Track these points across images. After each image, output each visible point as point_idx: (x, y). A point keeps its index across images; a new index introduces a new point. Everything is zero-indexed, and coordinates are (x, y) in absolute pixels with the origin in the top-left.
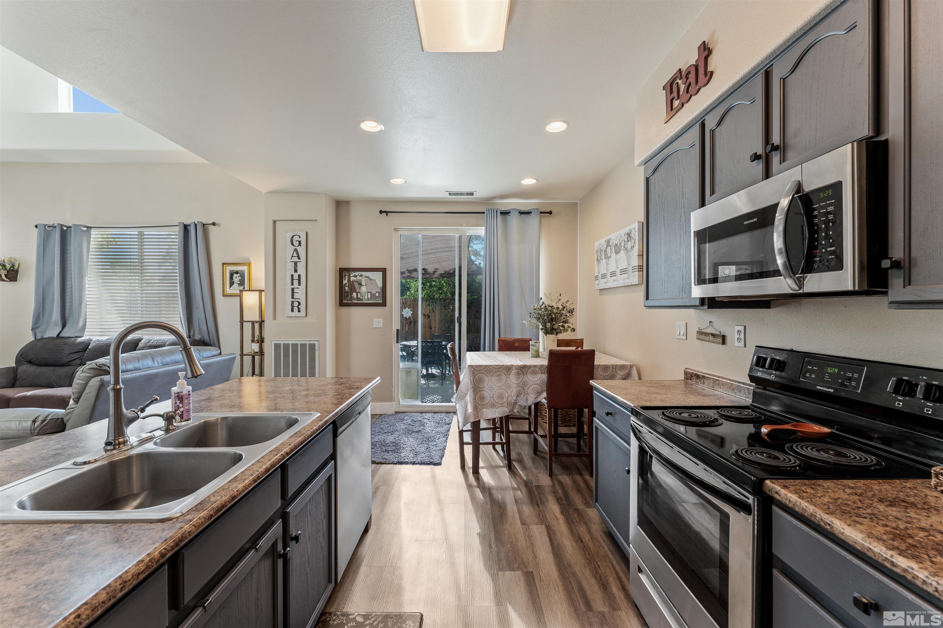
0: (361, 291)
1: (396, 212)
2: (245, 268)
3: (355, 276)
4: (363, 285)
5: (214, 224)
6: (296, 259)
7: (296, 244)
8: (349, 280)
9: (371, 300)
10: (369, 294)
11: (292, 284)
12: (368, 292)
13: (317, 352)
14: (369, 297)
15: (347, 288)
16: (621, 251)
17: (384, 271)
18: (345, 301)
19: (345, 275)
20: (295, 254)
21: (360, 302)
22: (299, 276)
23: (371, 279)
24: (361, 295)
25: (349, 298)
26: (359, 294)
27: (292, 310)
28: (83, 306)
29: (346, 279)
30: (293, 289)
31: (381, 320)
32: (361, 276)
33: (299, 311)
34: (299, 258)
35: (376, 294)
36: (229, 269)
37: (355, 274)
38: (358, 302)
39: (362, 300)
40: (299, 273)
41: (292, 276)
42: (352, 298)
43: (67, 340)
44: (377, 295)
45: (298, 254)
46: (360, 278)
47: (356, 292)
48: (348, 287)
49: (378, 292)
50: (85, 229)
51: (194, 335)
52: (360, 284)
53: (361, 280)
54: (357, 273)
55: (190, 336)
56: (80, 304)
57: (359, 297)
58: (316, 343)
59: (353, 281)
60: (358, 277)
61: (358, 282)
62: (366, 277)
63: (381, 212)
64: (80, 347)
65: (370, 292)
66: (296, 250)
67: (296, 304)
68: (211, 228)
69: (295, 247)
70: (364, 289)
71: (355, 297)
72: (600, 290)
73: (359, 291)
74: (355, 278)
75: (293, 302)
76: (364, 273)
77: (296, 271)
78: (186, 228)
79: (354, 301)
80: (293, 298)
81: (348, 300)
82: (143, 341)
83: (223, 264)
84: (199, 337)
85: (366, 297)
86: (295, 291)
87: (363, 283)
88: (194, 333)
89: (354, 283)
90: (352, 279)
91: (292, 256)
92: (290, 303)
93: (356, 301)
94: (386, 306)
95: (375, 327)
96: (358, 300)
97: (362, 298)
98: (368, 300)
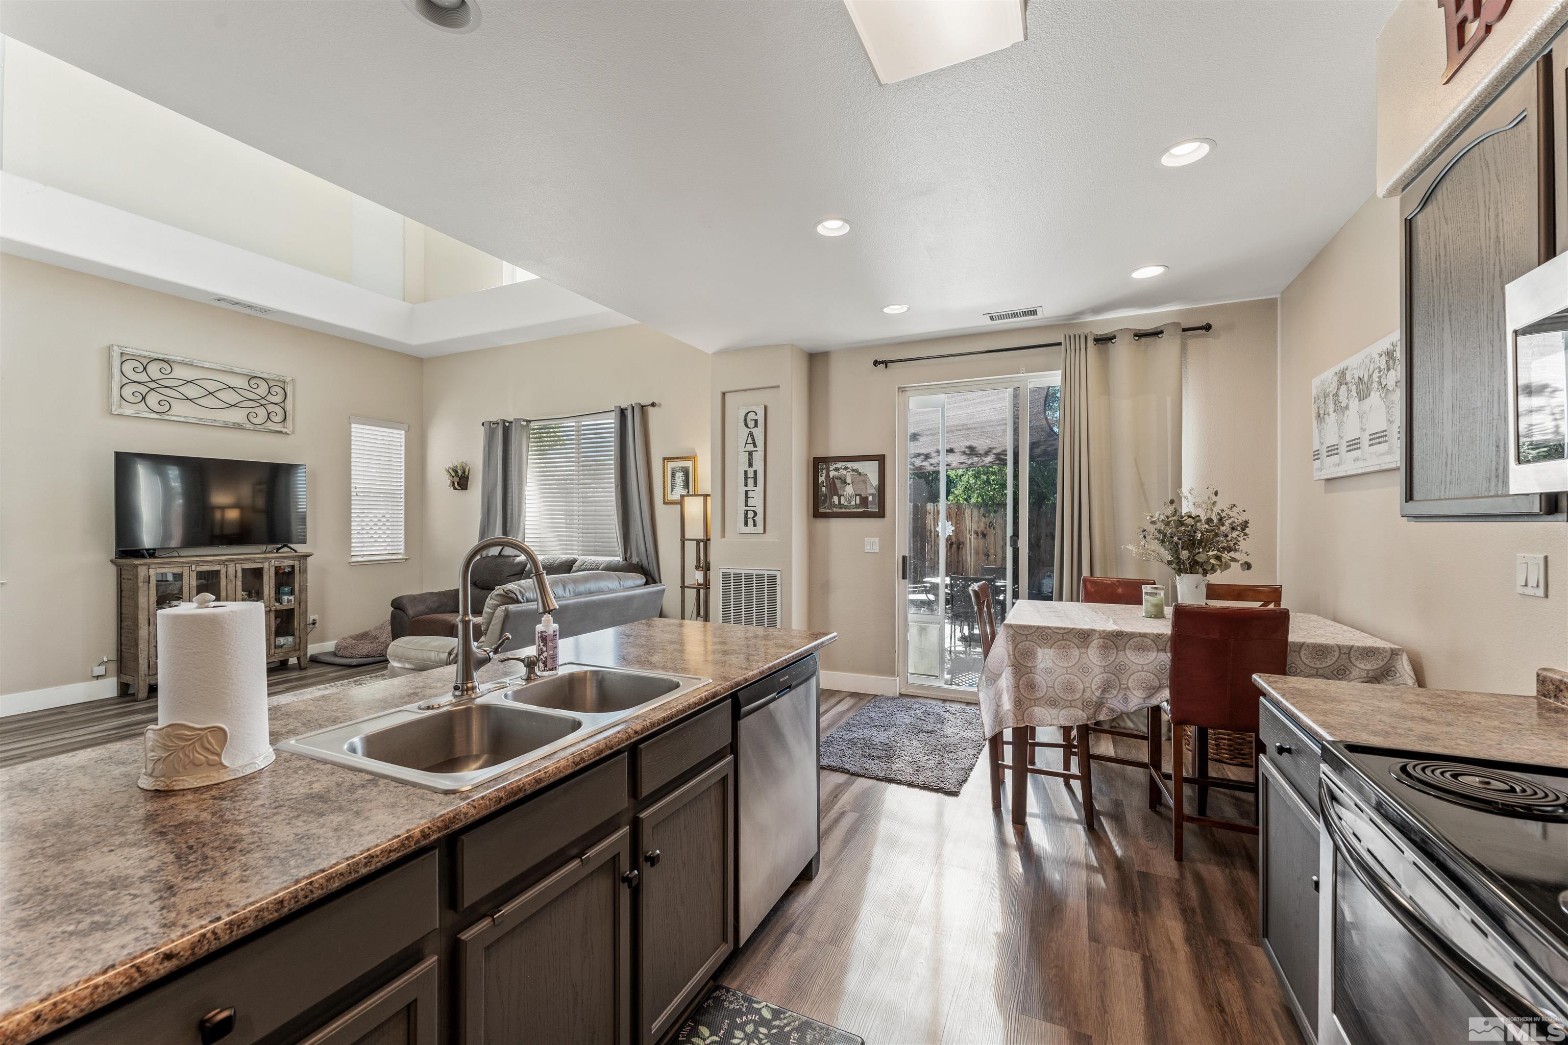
0: (845, 493)
1: (901, 361)
2: (689, 464)
3: (836, 470)
4: (849, 484)
5: (653, 405)
6: (750, 447)
7: (751, 424)
8: (828, 475)
9: (861, 508)
10: (858, 498)
11: (746, 485)
12: (856, 495)
13: (778, 588)
14: (858, 502)
15: (824, 489)
16: (1372, 393)
17: (881, 459)
18: (821, 510)
19: (822, 469)
20: (750, 440)
21: (843, 510)
22: (755, 472)
23: (860, 474)
26: (842, 497)
27: (746, 524)
28: (522, 517)
29: (824, 475)
30: (747, 492)
31: (877, 540)
32: (846, 468)
33: (755, 525)
34: (755, 446)
36: (671, 465)
37: (837, 466)
38: (840, 510)
39: (846, 507)
40: (754, 468)
41: (746, 472)
43: (507, 560)
44: (870, 498)
45: (753, 439)
46: (844, 472)
48: (826, 487)
49: (872, 495)
50: (524, 423)
51: (631, 557)
52: (844, 482)
53: (845, 476)
54: (839, 465)
55: (626, 558)
56: (519, 516)
57: (842, 502)
58: (778, 573)
59: (833, 478)
60: (841, 470)
61: (840, 478)
62: (853, 470)
63: (876, 363)
64: (518, 568)
65: (859, 495)
66: (751, 434)
67: (751, 514)
68: (650, 409)
69: (750, 430)
70: (849, 490)
71: (837, 503)
72: (1327, 480)
73: (842, 493)
74: (836, 473)
75: (747, 511)
76: (850, 465)
77: (751, 465)
78: (623, 412)
79: (835, 510)
80: (746, 505)
81: (825, 508)
82: (577, 564)
83: (664, 459)
84: (637, 560)
86: (750, 494)
87: (849, 480)
88: (631, 554)
89: (836, 480)
90: (832, 474)
91: (746, 444)
92: (743, 512)
93: (838, 510)
94: (884, 516)
95: (867, 551)
96: (841, 508)
97: (846, 504)
98: (856, 508)
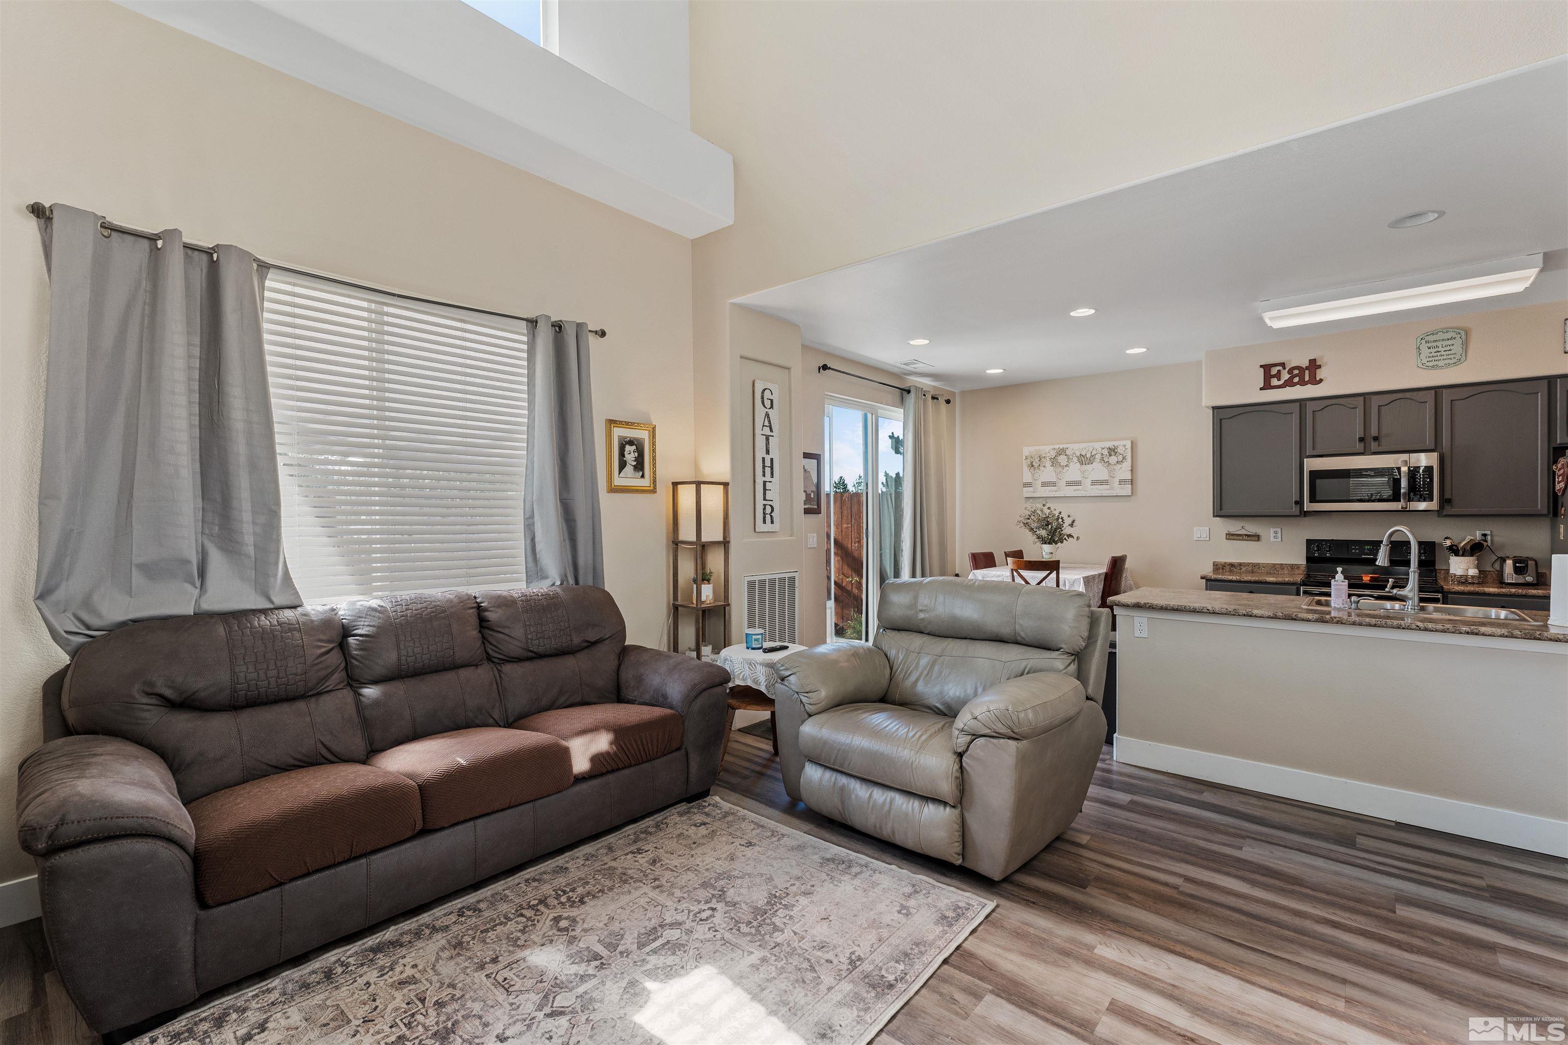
5: (600, 333)
6: (768, 433)
7: (767, 403)
11: (764, 475)
20: (767, 423)
22: (772, 460)
27: (764, 522)
30: (765, 482)
33: (772, 522)
34: (771, 430)
40: (771, 456)
41: (764, 459)
45: (769, 421)
66: (767, 415)
67: (768, 510)
69: (766, 410)
75: (765, 505)
77: (768, 452)
80: (765, 499)
86: (768, 486)
91: (763, 426)
92: (762, 507)
95: (808, 547)
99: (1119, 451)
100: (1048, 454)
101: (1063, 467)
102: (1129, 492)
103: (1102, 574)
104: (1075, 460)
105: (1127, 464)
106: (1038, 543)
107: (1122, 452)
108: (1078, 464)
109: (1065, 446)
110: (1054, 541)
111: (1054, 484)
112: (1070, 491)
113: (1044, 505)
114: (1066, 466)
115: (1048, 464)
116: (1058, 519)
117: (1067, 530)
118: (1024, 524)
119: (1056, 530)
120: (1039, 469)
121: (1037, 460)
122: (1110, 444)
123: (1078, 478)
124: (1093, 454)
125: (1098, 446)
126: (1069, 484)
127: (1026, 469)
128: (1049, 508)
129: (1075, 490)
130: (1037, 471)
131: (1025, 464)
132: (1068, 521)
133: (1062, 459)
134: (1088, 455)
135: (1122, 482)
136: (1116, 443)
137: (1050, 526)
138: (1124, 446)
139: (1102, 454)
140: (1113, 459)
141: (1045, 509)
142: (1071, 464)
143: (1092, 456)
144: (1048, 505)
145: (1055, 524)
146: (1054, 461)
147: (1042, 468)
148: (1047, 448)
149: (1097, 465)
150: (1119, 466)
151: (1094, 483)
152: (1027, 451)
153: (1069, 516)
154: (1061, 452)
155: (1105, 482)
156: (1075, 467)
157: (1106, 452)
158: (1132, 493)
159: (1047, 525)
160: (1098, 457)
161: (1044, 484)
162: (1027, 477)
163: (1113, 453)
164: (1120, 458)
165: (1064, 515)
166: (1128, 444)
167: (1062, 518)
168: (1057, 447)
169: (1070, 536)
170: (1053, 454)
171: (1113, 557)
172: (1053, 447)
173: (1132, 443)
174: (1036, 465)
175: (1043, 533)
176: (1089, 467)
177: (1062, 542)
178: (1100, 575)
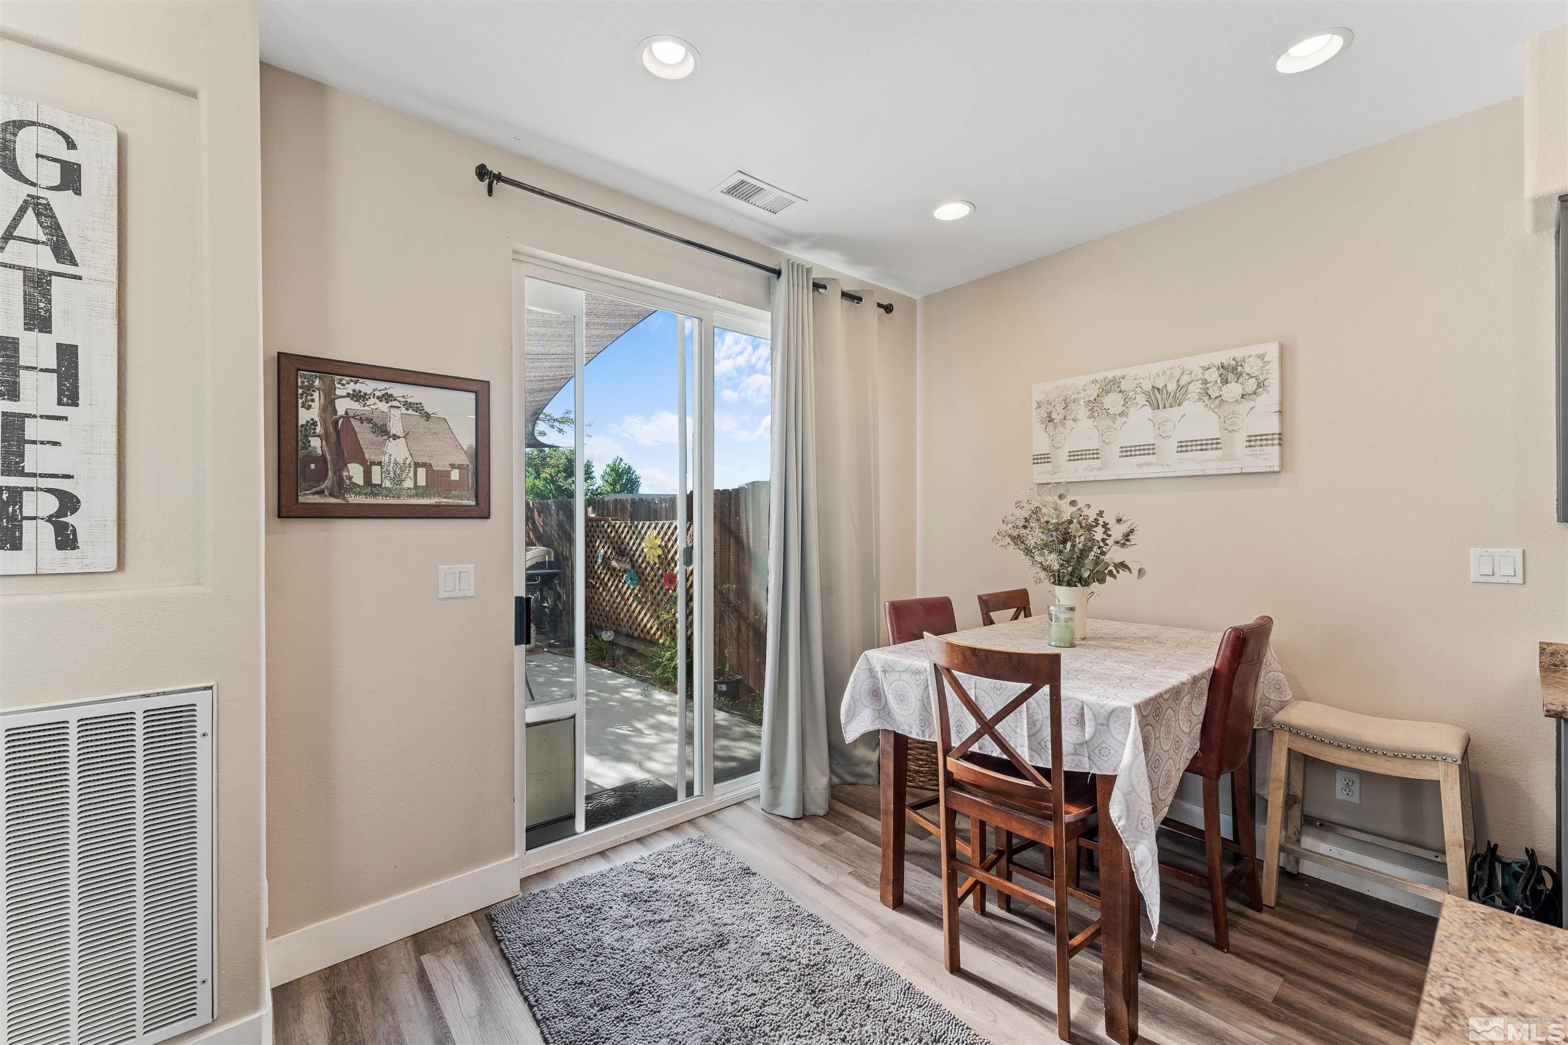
0: (385, 459)
3: (357, 396)
4: (395, 437)
7: (44, 172)
8: (329, 405)
9: (429, 496)
10: (422, 472)
12: (417, 465)
14: (422, 481)
15: (315, 442)
17: (479, 390)
18: (308, 498)
19: (309, 389)
21: (380, 500)
23: (428, 416)
24: (385, 473)
25: (327, 483)
26: (376, 470)
29: (316, 406)
31: (468, 568)
32: (387, 398)
35: (448, 474)
37: (358, 387)
38: (371, 500)
39: (389, 492)
42: (342, 486)
44: (455, 475)
46: (383, 406)
47: (362, 460)
48: (325, 437)
49: (460, 467)
52: (382, 430)
53: (386, 416)
54: (367, 386)
57: (376, 479)
58: (198, 698)
59: (347, 416)
60: (371, 401)
61: (370, 421)
62: (408, 405)
65: (424, 465)
69: (30, 190)
70: (397, 451)
71: (359, 479)
73: (376, 458)
74: (356, 406)
76: (397, 390)
79: (353, 499)
81: (321, 492)
85: (409, 483)
87: (395, 427)
89: (356, 424)
90: (343, 406)
93: (362, 500)
94: (487, 516)
95: (443, 595)
96: (375, 495)
97: (387, 484)
98: (417, 495)
99: (1247, 369)
100: (1083, 394)
101: (1114, 417)
102: (1274, 463)
103: (1202, 676)
104: (1141, 399)
105: (1270, 399)
106: (1047, 581)
107: (1254, 371)
108: (1148, 409)
109: (1118, 373)
110: (1080, 579)
111: (1095, 454)
112: (1129, 468)
113: (1061, 497)
114: (1121, 414)
115: (1082, 413)
116: (1090, 528)
117: (1114, 555)
118: (1013, 538)
119: (1084, 553)
120: (1064, 425)
121: (1060, 408)
122: (1224, 357)
123: (1146, 437)
124: (1182, 383)
125: (1194, 364)
126: (1127, 452)
127: (1038, 428)
128: (1073, 503)
129: (1140, 466)
130: (1060, 428)
131: (1036, 417)
132: (1117, 532)
133: (1113, 401)
134: (1172, 387)
135: (1254, 441)
136: (1239, 353)
137: (1069, 544)
138: (1261, 357)
139: (1205, 382)
140: (1233, 390)
141: (1064, 505)
142: (1132, 411)
143: (1179, 388)
144: (1071, 498)
145: (1080, 542)
146: (1095, 407)
147: (1070, 423)
148: (1080, 381)
149: (1192, 407)
150: (1247, 405)
151: (1184, 447)
152: (1039, 392)
153: (1119, 521)
154: (1111, 386)
155: (1213, 444)
156: (1141, 414)
157: (1213, 375)
158: (1282, 465)
159: (1064, 542)
160: (1196, 387)
161: (1075, 456)
162: (1041, 444)
163: (1231, 376)
164: (1251, 385)
165: (1109, 518)
166: (1272, 352)
167: (1105, 525)
168: (1100, 376)
169: (1123, 566)
170: (1093, 391)
171: (1236, 630)
172: (1091, 377)
173: (1282, 348)
174: (1057, 418)
175: (1053, 560)
176: (1173, 413)
177: (1102, 581)
178: (1195, 680)
